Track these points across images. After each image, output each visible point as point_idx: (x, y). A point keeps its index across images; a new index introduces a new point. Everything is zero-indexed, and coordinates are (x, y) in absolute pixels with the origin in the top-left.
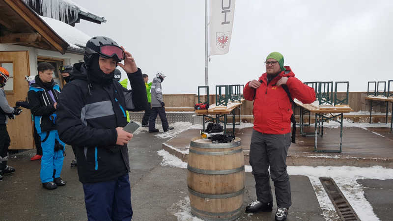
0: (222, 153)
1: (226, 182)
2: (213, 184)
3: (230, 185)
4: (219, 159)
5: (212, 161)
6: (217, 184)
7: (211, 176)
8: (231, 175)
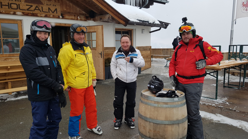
0: (156, 105)
1: (158, 130)
2: (148, 129)
3: (161, 134)
4: (153, 110)
5: (148, 111)
6: (150, 130)
7: (146, 122)
8: (163, 126)
